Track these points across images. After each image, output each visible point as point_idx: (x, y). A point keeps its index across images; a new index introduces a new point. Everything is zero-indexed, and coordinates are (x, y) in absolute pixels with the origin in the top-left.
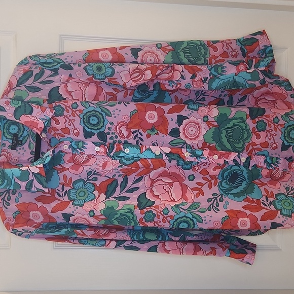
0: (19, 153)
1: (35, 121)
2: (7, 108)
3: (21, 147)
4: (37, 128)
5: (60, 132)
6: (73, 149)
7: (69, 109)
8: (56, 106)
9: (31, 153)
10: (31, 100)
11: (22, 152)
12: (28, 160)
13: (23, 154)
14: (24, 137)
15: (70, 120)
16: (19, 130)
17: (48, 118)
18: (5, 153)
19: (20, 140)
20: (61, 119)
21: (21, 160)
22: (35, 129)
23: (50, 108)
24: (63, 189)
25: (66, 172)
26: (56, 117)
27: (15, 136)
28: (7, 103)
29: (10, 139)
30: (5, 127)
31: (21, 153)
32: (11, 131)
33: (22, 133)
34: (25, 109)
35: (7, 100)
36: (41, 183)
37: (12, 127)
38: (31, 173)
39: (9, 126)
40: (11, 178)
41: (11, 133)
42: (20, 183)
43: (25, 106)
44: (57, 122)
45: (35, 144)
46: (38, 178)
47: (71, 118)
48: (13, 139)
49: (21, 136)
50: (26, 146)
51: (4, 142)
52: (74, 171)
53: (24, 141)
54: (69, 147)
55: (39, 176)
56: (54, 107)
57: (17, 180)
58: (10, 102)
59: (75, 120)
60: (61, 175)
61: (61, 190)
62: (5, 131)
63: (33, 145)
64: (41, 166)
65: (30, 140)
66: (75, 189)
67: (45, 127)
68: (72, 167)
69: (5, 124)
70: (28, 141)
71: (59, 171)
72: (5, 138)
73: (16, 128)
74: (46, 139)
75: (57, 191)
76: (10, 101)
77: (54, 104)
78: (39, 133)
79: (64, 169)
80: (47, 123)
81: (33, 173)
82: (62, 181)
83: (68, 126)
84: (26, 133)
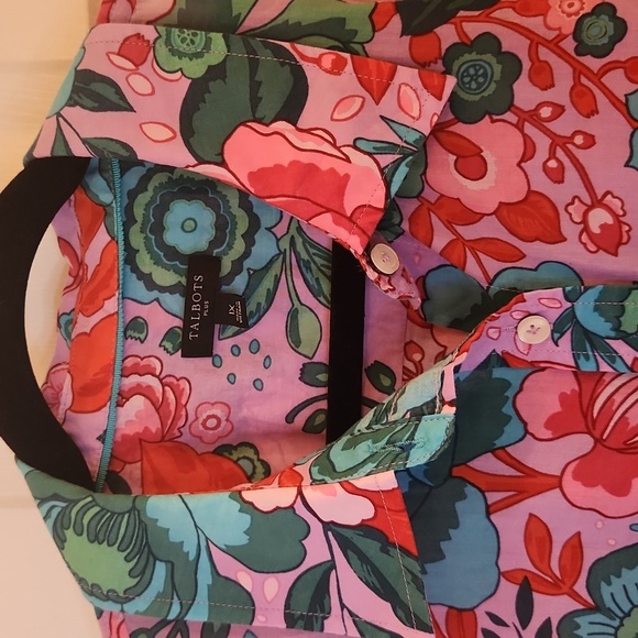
0: (231, 378)
1: (325, 164)
2: (136, 85)
3: (244, 339)
4: (339, 215)
5: (490, 228)
6: (586, 340)
7: (552, 59)
8: (464, 46)
9: (306, 374)
10: (294, 16)
11: (246, 369)
12: (290, 418)
13: (258, 384)
14: (256, 276)
15: (558, 142)
16: (223, 227)
17: (412, 137)
18: (149, 380)
19: (233, 298)
20: (496, 140)
21: (245, 421)
22: (325, 221)
23: (421, 65)
24: (525, 610)
25: (545, 505)
26: (460, 128)
27: (202, 270)
28: (135, 51)
29: (171, 290)
30: (139, 212)
31: (245, 378)
32: (173, 237)
33: (239, 246)
34: (255, 86)
35: (130, 29)
36: (384, 589)
37: (181, 210)
38: (317, 528)
39: (162, 209)
40: (190, 548)
41: (172, 253)
42: (246, 579)
43: (254, 65)
44: (472, 163)
45: (324, 314)
46: (364, 559)
47: (562, 127)
48: (186, 292)
49: (238, 266)
50: (271, 328)
51: (135, 310)
52: (598, 496)
53: (260, 296)
54: (558, 329)
55: (371, 547)
56: (449, 58)
57: (228, 566)
58: (152, 46)
59: (590, 141)
60: (512, 523)
61: (510, 615)
62: (137, 240)
63: (316, 322)
64: (387, 480)
65: (293, 294)
66: (609, 613)
67: (392, 205)
68: (586, 470)
69: (133, 195)
70: (282, 302)
71: (493, 497)
72: (138, 288)
73: (206, 218)
74: (403, 287)
75: (484, 622)
76: (149, 33)
77: (447, 34)
78: (355, 244)
79: (528, 483)
80: (403, 170)
81: (328, 526)
82: (516, 557)
83: (541, 183)
84: (264, 248)
